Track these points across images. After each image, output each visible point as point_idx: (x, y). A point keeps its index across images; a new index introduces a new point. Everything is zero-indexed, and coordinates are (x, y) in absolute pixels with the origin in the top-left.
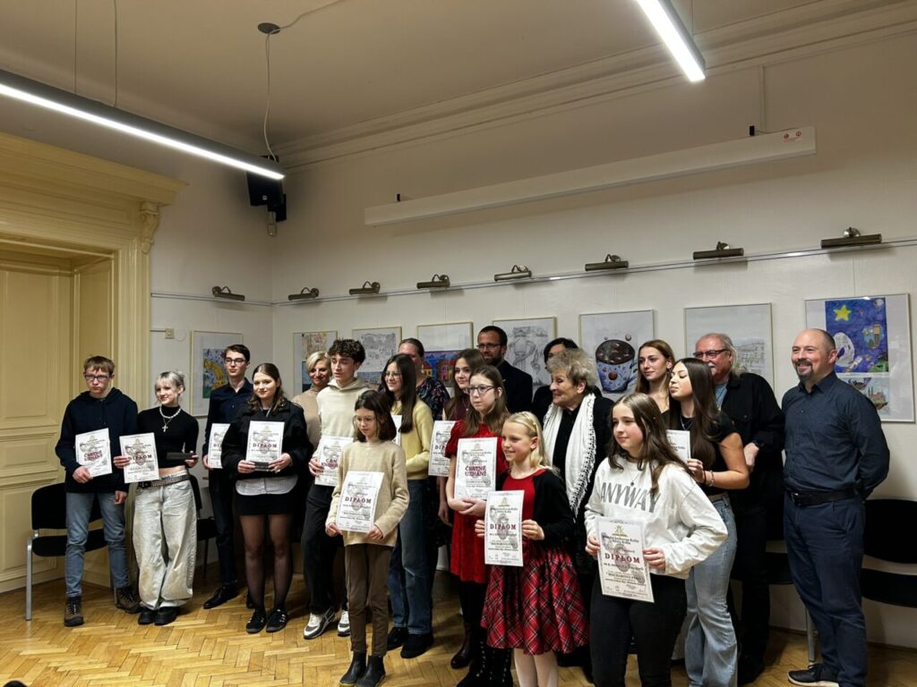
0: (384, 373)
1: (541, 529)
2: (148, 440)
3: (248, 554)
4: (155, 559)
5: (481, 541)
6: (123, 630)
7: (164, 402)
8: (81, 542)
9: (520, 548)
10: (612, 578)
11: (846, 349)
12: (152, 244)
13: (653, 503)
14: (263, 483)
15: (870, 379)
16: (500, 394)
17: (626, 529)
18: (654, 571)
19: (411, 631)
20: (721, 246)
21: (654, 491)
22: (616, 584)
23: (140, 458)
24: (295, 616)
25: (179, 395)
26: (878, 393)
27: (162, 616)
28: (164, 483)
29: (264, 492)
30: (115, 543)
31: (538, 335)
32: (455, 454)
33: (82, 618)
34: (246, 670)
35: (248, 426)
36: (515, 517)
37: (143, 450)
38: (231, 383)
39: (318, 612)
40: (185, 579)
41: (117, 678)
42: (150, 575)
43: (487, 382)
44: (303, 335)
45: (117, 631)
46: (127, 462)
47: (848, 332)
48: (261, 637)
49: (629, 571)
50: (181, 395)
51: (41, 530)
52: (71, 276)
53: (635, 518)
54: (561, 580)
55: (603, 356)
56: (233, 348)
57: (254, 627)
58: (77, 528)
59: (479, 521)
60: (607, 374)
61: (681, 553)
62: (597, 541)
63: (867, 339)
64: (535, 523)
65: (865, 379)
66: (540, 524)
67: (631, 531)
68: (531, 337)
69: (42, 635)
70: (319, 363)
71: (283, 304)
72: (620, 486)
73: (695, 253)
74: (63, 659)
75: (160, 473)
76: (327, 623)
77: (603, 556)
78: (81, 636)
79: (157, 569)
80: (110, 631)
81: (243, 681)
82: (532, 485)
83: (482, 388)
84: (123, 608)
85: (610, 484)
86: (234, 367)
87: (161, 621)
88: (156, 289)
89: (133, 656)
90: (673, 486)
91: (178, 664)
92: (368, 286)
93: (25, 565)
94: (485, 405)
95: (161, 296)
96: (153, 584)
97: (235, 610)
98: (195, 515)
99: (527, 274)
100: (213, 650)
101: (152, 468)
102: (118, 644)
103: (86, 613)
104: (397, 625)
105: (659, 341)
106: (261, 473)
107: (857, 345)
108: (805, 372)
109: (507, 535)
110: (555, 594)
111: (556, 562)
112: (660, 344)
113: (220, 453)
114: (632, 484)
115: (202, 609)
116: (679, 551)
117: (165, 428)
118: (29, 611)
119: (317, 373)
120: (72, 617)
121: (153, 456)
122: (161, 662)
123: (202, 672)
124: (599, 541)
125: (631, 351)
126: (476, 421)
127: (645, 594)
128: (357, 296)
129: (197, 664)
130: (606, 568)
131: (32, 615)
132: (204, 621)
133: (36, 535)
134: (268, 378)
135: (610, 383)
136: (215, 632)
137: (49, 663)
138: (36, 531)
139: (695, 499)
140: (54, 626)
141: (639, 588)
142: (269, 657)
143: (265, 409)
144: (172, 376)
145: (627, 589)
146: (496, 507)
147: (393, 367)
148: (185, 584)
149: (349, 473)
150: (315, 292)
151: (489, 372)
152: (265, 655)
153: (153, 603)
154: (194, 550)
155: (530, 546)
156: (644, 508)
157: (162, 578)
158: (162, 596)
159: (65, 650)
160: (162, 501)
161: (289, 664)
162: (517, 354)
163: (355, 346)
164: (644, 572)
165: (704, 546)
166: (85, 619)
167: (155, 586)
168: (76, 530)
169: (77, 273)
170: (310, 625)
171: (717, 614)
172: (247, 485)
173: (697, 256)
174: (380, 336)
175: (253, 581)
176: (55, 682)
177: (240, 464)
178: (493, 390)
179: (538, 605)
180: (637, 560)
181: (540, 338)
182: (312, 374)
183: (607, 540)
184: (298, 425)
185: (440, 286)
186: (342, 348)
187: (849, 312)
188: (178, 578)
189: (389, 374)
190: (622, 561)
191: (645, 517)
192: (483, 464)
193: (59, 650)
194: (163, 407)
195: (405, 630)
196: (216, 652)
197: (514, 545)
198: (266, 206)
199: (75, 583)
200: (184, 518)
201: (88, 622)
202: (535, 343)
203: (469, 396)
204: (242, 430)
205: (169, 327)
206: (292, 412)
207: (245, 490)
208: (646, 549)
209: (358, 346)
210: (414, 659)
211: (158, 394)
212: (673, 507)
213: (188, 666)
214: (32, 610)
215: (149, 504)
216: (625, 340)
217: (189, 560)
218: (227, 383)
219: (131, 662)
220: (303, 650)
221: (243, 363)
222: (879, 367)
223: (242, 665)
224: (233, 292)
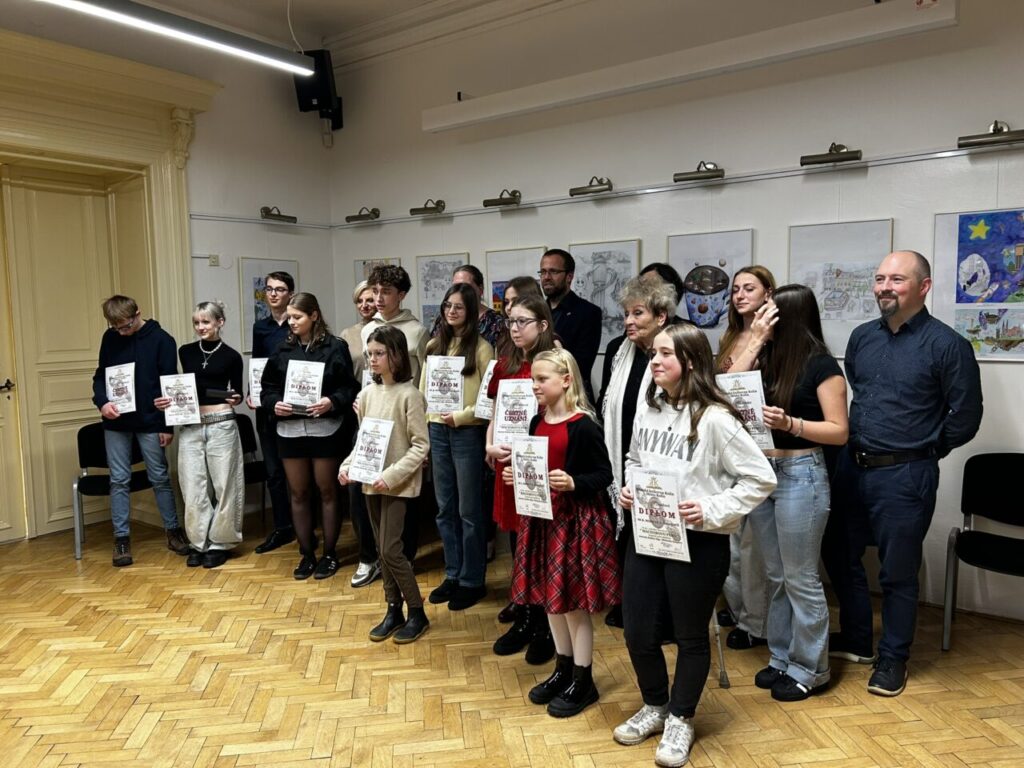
0: (445, 305)
1: (571, 478)
2: (188, 382)
3: (294, 499)
4: (201, 500)
5: (510, 490)
6: (170, 572)
7: (205, 337)
8: (124, 480)
9: (549, 500)
10: (647, 535)
11: (980, 274)
12: (187, 158)
13: (691, 451)
14: (302, 424)
15: (1006, 310)
16: (545, 328)
17: (661, 481)
18: (691, 527)
19: (462, 583)
20: (835, 148)
21: (692, 440)
22: (650, 541)
23: (181, 400)
24: (347, 563)
25: (219, 328)
26: (1015, 328)
27: (209, 559)
28: (206, 421)
29: (304, 435)
30: (159, 484)
31: (619, 262)
32: (496, 395)
33: (131, 559)
34: (285, 615)
35: (287, 364)
36: (541, 466)
37: (184, 391)
38: (274, 315)
39: (367, 561)
40: (233, 523)
41: (154, 619)
42: (196, 516)
43: (527, 314)
44: (364, 263)
45: (164, 572)
46: (167, 404)
47: (984, 254)
48: (308, 583)
49: (664, 528)
50: (222, 329)
51: (89, 468)
52: (106, 196)
53: (671, 469)
54: (593, 536)
55: (693, 286)
56: (274, 276)
57: (303, 573)
58: (117, 466)
59: (507, 469)
60: (696, 306)
61: (721, 506)
62: (631, 495)
63: (1006, 262)
64: (564, 473)
65: (1000, 310)
66: (569, 473)
67: (664, 483)
68: (611, 263)
69: (88, 574)
70: (366, 292)
71: (341, 227)
72: (657, 432)
73: (802, 158)
74: (104, 599)
75: (201, 411)
76: (377, 572)
77: (637, 510)
78: (127, 576)
79: (203, 510)
80: (157, 570)
81: (280, 626)
82: (566, 431)
83: (522, 320)
84: (174, 549)
85: (647, 430)
86: (275, 296)
87: (209, 564)
88: (195, 210)
89: (175, 598)
90: (714, 432)
91: (218, 607)
92: (430, 205)
93: (72, 506)
94: (526, 340)
95: (203, 217)
96: (199, 525)
97: (288, 556)
98: (241, 457)
99: (607, 187)
100: (256, 595)
101: (193, 410)
102: (162, 585)
103: (136, 553)
104: (450, 577)
105: (760, 267)
106: (298, 415)
107: (994, 270)
108: (889, 306)
109: (535, 485)
110: (584, 552)
111: (588, 517)
112: (760, 270)
113: (260, 389)
114: (670, 429)
115: (254, 553)
116: (718, 504)
117: (205, 364)
118: (78, 550)
119: (363, 304)
120: (120, 557)
121: (194, 398)
122: (202, 604)
123: (240, 616)
124: (633, 494)
125: (726, 280)
126: (518, 360)
127: (681, 552)
128: (419, 217)
129: (237, 608)
130: (641, 525)
131: (82, 555)
132: (253, 565)
133: (85, 474)
134: (299, 313)
135: (700, 316)
136: (261, 577)
137: (90, 602)
138: (84, 470)
139: (740, 445)
140: (103, 565)
141: (675, 546)
142: (312, 604)
143: (304, 343)
144: (209, 308)
145: (662, 547)
146: (522, 454)
147: (455, 299)
148: (232, 528)
149: (364, 419)
150: (375, 213)
151: (531, 303)
152: (308, 601)
153: (200, 545)
154: (241, 493)
155: (560, 498)
156: (680, 457)
157: (208, 520)
158: (211, 538)
159: (108, 589)
160: (206, 440)
161: (331, 611)
162: (595, 284)
163: (397, 274)
164: (679, 528)
165: (747, 498)
166: (134, 560)
167: (202, 527)
168: (117, 470)
169: (111, 193)
170: (358, 573)
171: (807, 585)
172: (286, 426)
173: (805, 161)
174: (446, 264)
175: (300, 526)
176: (92, 622)
177: (276, 406)
178: (535, 323)
179: (564, 563)
180: (672, 515)
181: (622, 265)
182: (359, 305)
183: (641, 493)
184: (339, 361)
185: (509, 203)
186: (383, 276)
187: (988, 228)
188: (225, 521)
189: (450, 306)
190: (657, 516)
191: (682, 467)
192: (524, 408)
193: (102, 590)
194: (203, 341)
195: (456, 582)
196: (259, 596)
197: (542, 496)
198: (317, 112)
199: (122, 522)
200: (228, 460)
201: (137, 562)
202: (616, 270)
203: (509, 330)
204: (280, 368)
205: (212, 254)
206: (333, 348)
207: (285, 432)
208: (681, 503)
209: (400, 272)
210: (462, 612)
211: (197, 327)
212: (714, 454)
213: (227, 609)
214: (83, 548)
215: (191, 442)
216: (718, 266)
217: (236, 502)
218: (269, 315)
219: (171, 603)
220: (348, 598)
221: (285, 293)
222: (1017, 295)
223: (282, 610)
224: (282, 214)
